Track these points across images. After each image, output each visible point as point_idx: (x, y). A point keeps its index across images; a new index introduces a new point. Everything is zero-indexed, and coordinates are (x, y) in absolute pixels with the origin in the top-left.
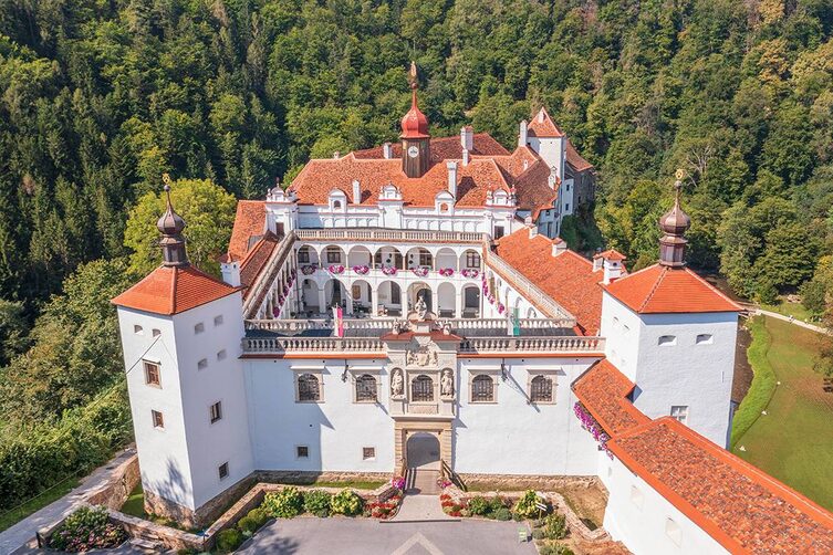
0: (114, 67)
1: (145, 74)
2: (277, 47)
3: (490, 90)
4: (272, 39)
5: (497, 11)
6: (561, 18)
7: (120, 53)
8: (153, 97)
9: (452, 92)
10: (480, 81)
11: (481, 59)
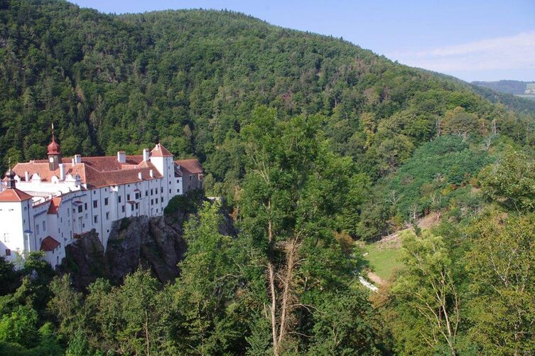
0: (9, 123)
1: (25, 126)
2: (109, 113)
3: (231, 136)
4: (107, 109)
5: (241, 95)
6: (274, 99)
7: (15, 116)
8: (26, 138)
9: (212, 137)
10: (227, 131)
11: (228, 120)
